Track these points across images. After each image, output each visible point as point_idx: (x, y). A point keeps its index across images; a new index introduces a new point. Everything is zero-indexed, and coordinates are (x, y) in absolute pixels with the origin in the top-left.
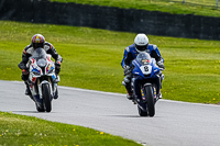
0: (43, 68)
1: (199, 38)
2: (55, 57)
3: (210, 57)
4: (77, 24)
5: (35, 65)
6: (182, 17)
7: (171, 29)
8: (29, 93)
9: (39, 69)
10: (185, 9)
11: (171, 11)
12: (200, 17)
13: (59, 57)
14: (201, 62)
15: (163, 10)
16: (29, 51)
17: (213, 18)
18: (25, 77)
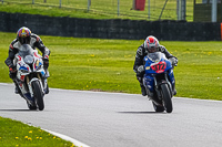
0: (31, 65)
1: (74, 37)
2: (42, 50)
3: (83, 52)
5: (22, 62)
6: (59, 19)
7: (50, 30)
8: (19, 91)
9: (27, 66)
10: (61, 13)
11: (50, 14)
12: (74, 19)
13: (47, 50)
14: (76, 56)
15: (43, 14)
16: (16, 46)
17: (85, 20)
18: (13, 75)
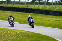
4: (38, 13)
9: (11, 20)
